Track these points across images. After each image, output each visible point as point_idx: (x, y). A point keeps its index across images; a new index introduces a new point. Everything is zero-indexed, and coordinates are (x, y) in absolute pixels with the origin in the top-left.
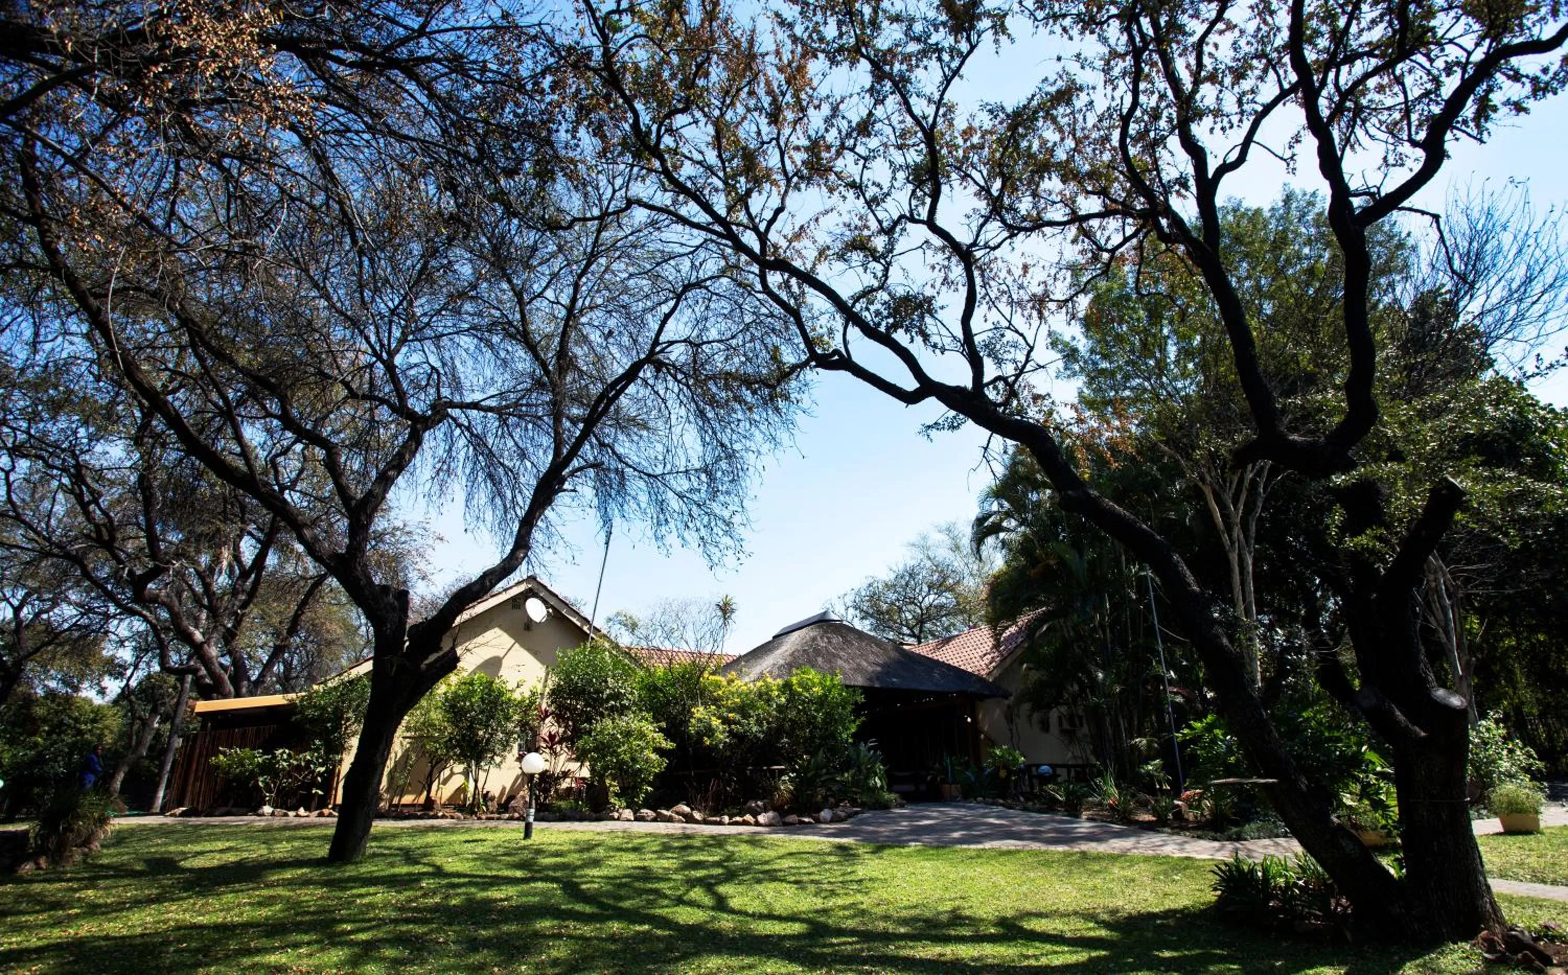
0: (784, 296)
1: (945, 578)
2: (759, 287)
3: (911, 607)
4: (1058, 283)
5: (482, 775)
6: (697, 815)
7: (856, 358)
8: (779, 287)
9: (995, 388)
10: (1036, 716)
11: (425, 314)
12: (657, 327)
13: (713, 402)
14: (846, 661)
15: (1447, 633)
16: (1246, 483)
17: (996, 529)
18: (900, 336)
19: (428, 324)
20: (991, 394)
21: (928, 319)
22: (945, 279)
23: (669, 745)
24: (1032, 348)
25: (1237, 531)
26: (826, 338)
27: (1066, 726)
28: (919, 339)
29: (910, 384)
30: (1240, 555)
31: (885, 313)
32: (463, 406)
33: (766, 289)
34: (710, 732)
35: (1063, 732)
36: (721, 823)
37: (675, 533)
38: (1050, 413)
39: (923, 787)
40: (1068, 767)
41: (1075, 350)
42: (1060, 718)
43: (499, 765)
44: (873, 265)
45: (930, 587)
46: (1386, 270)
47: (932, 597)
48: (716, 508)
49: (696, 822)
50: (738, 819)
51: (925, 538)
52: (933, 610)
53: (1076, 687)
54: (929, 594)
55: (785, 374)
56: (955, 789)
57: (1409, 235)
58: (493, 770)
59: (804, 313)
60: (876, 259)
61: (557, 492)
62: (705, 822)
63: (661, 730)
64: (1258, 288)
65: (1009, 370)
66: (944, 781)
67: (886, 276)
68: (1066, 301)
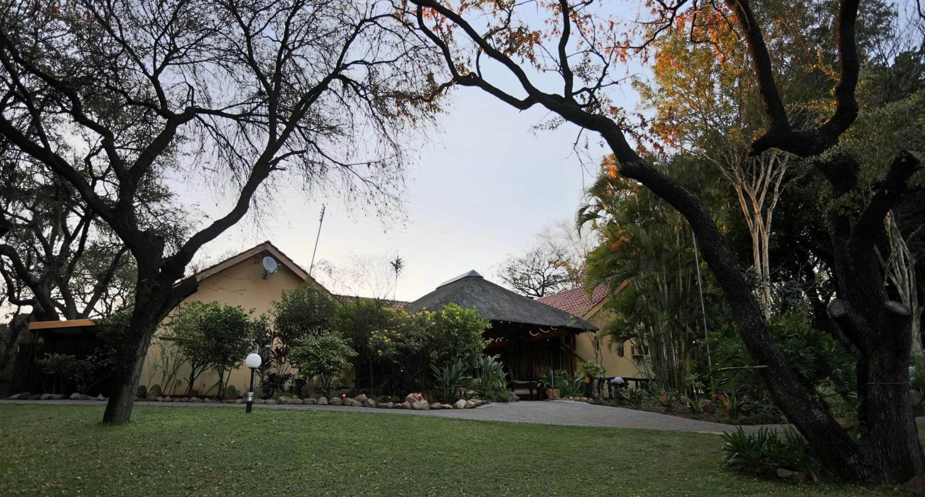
0: (436, 33)
1: (560, 256)
2: (417, 26)
3: (538, 276)
4: (636, 36)
5: (226, 374)
6: (371, 401)
7: (484, 78)
8: (434, 29)
9: (582, 96)
10: (615, 345)
11: (183, 47)
12: (341, 51)
13: (387, 114)
14: (484, 303)
15: (903, 288)
16: (766, 184)
17: (593, 216)
18: (515, 58)
19: (185, 54)
20: (578, 99)
21: (536, 46)
22: (555, 30)
23: (353, 353)
24: (608, 65)
25: (759, 219)
26: (466, 66)
27: (636, 353)
28: (527, 61)
29: (522, 95)
30: (760, 236)
31: (504, 41)
32: (210, 112)
33: (423, 28)
34: (383, 347)
35: (635, 357)
36: (387, 407)
37: (360, 207)
38: (623, 119)
39: (535, 392)
40: (636, 380)
41: (649, 89)
42: (633, 348)
43: (237, 367)
44: (498, 12)
45: (550, 263)
46: (874, 31)
47: (550, 270)
48: (390, 189)
49: (371, 406)
50: (399, 404)
51: (548, 231)
52: (551, 278)
53: (642, 324)
54: (548, 268)
55: (437, 91)
56: (556, 392)
57: (892, 5)
58: (234, 371)
59: (450, 46)
60: (502, 8)
61: (271, 170)
62: (378, 407)
63: (349, 344)
64: (780, 44)
65: (592, 84)
66: (549, 387)
67: (509, 20)
68: (641, 48)
